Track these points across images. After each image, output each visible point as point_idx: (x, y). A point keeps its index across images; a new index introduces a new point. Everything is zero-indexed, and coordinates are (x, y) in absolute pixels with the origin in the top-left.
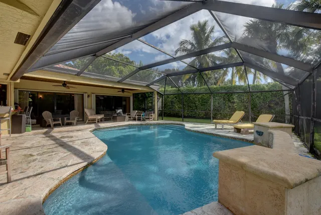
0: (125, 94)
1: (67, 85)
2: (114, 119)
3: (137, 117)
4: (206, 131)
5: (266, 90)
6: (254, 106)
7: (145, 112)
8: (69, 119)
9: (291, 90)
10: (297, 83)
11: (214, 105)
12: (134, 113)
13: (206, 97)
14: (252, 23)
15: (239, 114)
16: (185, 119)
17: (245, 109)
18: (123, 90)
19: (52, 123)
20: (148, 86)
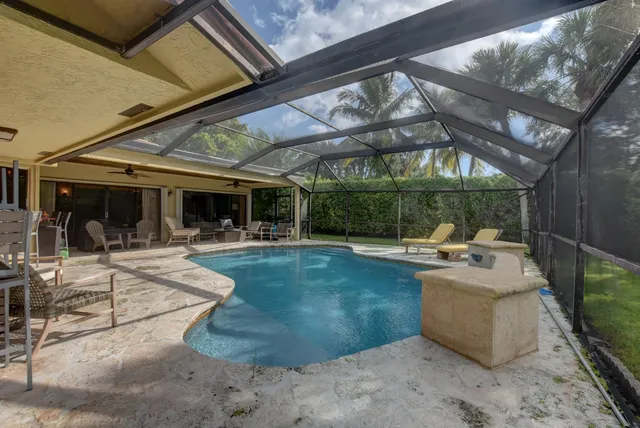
0: (240, 191)
1: (135, 172)
2: (220, 237)
3: (262, 233)
4: (393, 257)
5: (492, 188)
6: (470, 215)
7: (276, 224)
8: (135, 236)
9: (529, 190)
10: (535, 179)
11: (402, 213)
12: (256, 226)
13: (387, 197)
14: (467, 70)
15: (445, 229)
16: (350, 238)
17: (456, 220)
18: (236, 183)
19: (106, 244)
20: (284, 176)
